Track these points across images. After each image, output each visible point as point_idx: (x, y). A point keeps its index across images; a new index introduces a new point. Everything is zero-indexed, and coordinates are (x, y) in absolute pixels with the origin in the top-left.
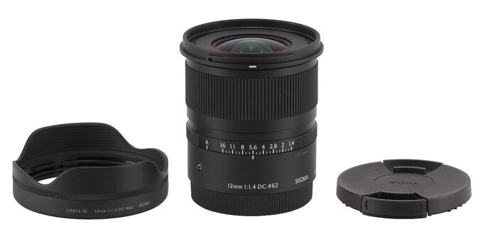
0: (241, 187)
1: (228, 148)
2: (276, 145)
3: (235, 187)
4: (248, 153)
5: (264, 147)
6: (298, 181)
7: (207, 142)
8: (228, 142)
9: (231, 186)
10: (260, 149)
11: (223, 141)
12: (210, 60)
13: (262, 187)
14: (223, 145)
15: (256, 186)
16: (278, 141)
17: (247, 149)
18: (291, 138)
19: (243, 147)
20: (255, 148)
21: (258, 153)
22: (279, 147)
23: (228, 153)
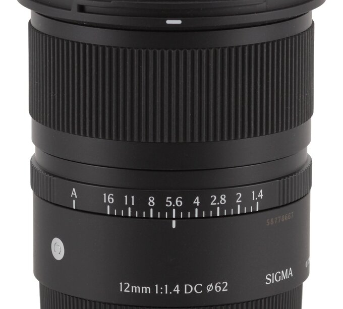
0: (147, 289)
1: (119, 204)
2: (223, 199)
3: (136, 289)
4: (163, 214)
5: (197, 202)
6: (271, 279)
7: (74, 193)
8: (119, 190)
9: (127, 288)
10: (188, 206)
11: (109, 188)
12: (81, 9)
13: (194, 289)
14: (109, 198)
15: (182, 288)
16: (228, 189)
17: (160, 206)
18: (257, 184)
19: (151, 201)
20: (179, 202)
21: (185, 214)
22: (231, 203)
23: (119, 216)
